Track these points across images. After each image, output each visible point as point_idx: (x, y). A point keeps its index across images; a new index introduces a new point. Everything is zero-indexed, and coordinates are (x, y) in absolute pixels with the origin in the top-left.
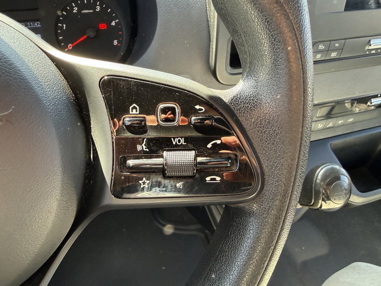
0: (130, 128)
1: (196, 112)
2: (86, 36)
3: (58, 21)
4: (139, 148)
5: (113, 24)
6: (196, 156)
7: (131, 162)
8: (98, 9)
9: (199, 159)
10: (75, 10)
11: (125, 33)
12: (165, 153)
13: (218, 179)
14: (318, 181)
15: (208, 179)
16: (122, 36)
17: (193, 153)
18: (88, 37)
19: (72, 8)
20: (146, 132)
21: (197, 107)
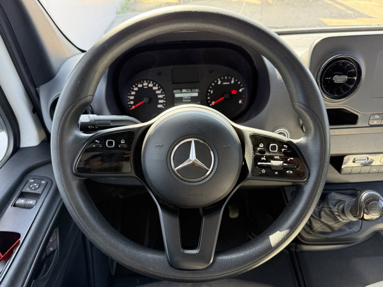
0: (260, 152)
1: (284, 148)
2: (223, 98)
3: (209, 88)
4: (262, 159)
5: (240, 90)
6: (283, 163)
7: (259, 163)
8: (233, 82)
9: (284, 164)
10: (219, 83)
11: (246, 96)
12: (272, 161)
13: (291, 172)
14: (362, 200)
15: (287, 172)
16: (245, 98)
17: (282, 162)
18: (225, 99)
19: (218, 81)
20: (265, 153)
21: (285, 146)
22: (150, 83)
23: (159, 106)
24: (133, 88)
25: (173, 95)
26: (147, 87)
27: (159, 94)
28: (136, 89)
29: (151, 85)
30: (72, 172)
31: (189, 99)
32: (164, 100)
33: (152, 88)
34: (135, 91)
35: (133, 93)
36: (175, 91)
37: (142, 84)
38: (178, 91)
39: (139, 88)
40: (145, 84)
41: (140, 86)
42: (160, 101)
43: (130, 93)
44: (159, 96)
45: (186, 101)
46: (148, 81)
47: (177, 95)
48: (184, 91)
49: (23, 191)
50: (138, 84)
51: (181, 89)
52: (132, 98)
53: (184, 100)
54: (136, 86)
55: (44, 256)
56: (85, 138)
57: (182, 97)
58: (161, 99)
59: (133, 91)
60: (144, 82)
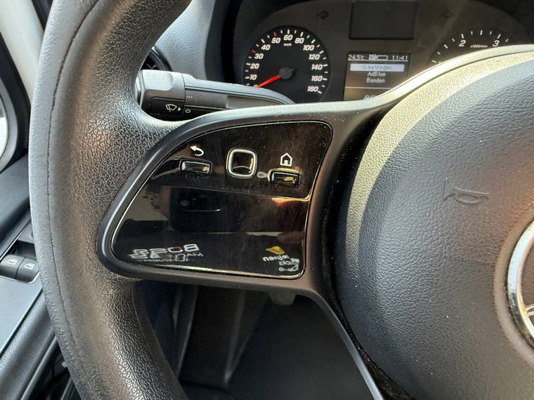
3: (434, 56)
8: (497, 44)
10: (462, 43)
19: (459, 39)
22: (297, 36)
23: (311, 89)
24: (261, 44)
25: (347, 64)
26: (290, 44)
27: (315, 62)
28: (266, 47)
29: (299, 41)
30: (99, 252)
31: (381, 78)
32: (324, 76)
33: (301, 46)
34: (264, 52)
35: (259, 56)
36: (352, 58)
37: (282, 36)
38: (361, 57)
39: (272, 45)
40: (288, 37)
41: (276, 40)
42: (315, 78)
43: (253, 55)
44: (315, 67)
45: (372, 81)
46: (296, 29)
47: (355, 67)
48: (373, 57)
49: (20, 239)
50: (272, 36)
51: (366, 53)
52: (255, 66)
53: (368, 80)
54: (268, 42)
55: (48, 378)
56: (153, 133)
57: (367, 72)
58: (317, 73)
59: (260, 51)
60: (285, 33)
